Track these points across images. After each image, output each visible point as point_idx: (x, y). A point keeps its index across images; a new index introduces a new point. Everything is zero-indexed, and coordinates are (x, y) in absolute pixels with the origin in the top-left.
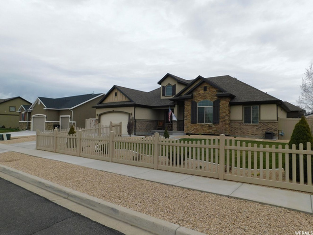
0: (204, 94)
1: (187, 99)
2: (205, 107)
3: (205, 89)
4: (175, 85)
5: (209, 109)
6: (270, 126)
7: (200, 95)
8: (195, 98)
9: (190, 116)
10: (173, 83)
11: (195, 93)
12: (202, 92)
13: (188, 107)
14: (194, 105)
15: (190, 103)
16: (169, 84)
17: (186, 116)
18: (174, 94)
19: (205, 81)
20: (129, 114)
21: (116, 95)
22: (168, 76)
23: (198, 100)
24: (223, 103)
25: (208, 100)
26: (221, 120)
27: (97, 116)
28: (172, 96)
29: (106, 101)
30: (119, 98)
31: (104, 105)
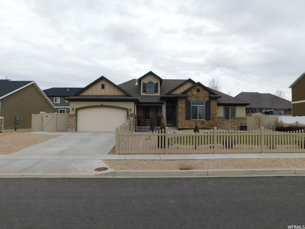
0: (197, 94)
1: (181, 98)
2: (198, 106)
3: (198, 91)
4: (157, 83)
5: (201, 106)
6: (243, 121)
7: (194, 96)
8: (189, 98)
9: (184, 113)
10: (155, 81)
11: (189, 93)
12: (195, 92)
13: (181, 106)
14: (188, 104)
15: (185, 101)
16: (150, 81)
17: (181, 113)
18: (156, 91)
19: (199, 84)
20: (127, 110)
21: (103, 87)
22: (151, 74)
23: (192, 99)
24: (213, 104)
25: (201, 100)
26: (212, 117)
27: (73, 110)
28: (155, 93)
29: (86, 93)
30: (108, 92)
31: (87, 98)
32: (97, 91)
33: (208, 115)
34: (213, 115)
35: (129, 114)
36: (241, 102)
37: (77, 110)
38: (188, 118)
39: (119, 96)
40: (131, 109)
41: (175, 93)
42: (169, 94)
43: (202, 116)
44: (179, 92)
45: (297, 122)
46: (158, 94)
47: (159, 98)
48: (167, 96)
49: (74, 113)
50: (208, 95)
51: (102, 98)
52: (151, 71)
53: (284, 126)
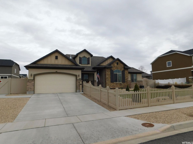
0: (117, 66)
1: (108, 68)
2: (118, 73)
3: (117, 64)
4: (89, 58)
5: (119, 74)
6: (141, 83)
7: (115, 67)
8: (112, 68)
9: (110, 78)
10: (87, 56)
11: (112, 65)
12: (116, 65)
13: (108, 73)
14: (112, 72)
15: (110, 70)
16: (84, 56)
17: (108, 78)
18: (88, 63)
19: (118, 59)
20: (76, 76)
21: (57, 58)
22: (85, 51)
23: (114, 69)
24: (126, 72)
25: (119, 70)
26: (126, 80)
27: (31, 76)
28: (87, 65)
29: (42, 62)
30: (61, 61)
31: (45, 66)
32: (52, 61)
33: (124, 80)
35: (78, 79)
36: (139, 72)
37: (35, 75)
38: (112, 82)
39: (69, 65)
40: (79, 75)
41: (102, 65)
42: (99, 65)
43: (120, 80)
44: (105, 64)
45: (169, 83)
46: (90, 65)
47: (91, 68)
48: (96, 66)
49: (32, 78)
50: (123, 67)
51: (57, 66)
52: (85, 49)
53: (162, 85)
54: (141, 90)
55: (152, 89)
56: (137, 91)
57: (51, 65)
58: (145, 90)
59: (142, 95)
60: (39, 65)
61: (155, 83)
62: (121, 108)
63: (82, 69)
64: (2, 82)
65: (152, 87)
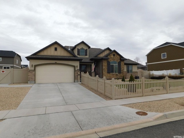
0: (114, 58)
1: (104, 59)
2: (114, 64)
3: (114, 55)
4: (87, 49)
5: (116, 65)
6: (136, 74)
7: (111, 58)
8: (109, 60)
9: (106, 69)
10: (85, 48)
11: (109, 57)
12: (112, 56)
13: (105, 64)
14: (109, 63)
15: (106, 62)
16: (82, 48)
17: (104, 69)
18: (86, 55)
19: (115, 51)
20: (74, 67)
21: (56, 49)
22: (83, 43)
23: (111, 60)
24: (122, 63)
25: (116, 61)
26: (122, 71)
27: (32, 66)
28: (85, 56)
29: (42, 54)
30: (60, 53)
31: (44, 57)
32: (51, 52)
33: (120, 71)
34: (122, 70)
35: (76, 69)
36: (135, 63)
37: (36, 66)
38: (108, 72)
39: (68, 56)
40: (77, 66)
41: (99, 56)
42: (96, 57)
43: (116, 71)
44: (102, 56)
45: (163, 74)
46: (87, 57)
47: (89, 60)
48: (95, 58)
49: (33, 69)
50: (119, 58)
51: (56, 57)
52: (83, 41)
53: (157, 76)
54: (136, 81)
55: (147, 80)
56: (133, 82)
57: (51, 56)
58: (140, 80)
59: (137, 85)
60: (40, 57)
61: (149, 74)
62: (116, 97)
63: (80, 60)
64: (5, 72)
65: (146, 78)
